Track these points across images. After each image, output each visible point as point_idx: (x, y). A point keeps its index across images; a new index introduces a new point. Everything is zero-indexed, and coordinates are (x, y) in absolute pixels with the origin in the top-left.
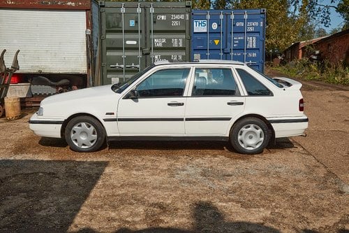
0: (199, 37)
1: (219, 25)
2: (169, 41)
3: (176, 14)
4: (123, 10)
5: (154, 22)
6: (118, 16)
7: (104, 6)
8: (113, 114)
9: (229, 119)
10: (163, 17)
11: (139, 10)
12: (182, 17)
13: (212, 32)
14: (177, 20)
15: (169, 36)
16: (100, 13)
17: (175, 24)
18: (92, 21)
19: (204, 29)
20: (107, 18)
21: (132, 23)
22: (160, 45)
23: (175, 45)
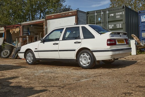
2: (115, 25)
3: (118, 12)
8: (37, 49)
9: (75, 50)
12: (121, 13)
15: (115, 23)
17: (118, 17)
21: (99, 19)
22: (111, 28)
23: (118, 27)
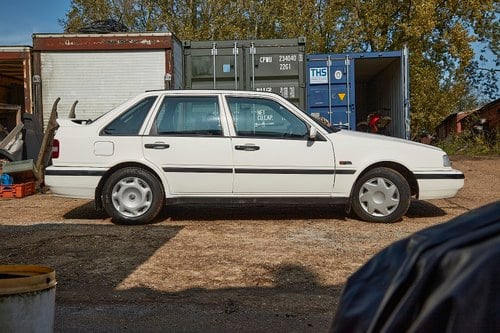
0: (317, 90)
1: (344, 74)
4: (214, 52)
5: (256, 66)
6: (208, 59)
7: (189, 47)
10: (268, 60)
11: (236, 51)
13: (335, 83)
14: (287, 62)
16: (185, 56)
18: (173, 64)
19: (324, 80)
20: (192, 63)
